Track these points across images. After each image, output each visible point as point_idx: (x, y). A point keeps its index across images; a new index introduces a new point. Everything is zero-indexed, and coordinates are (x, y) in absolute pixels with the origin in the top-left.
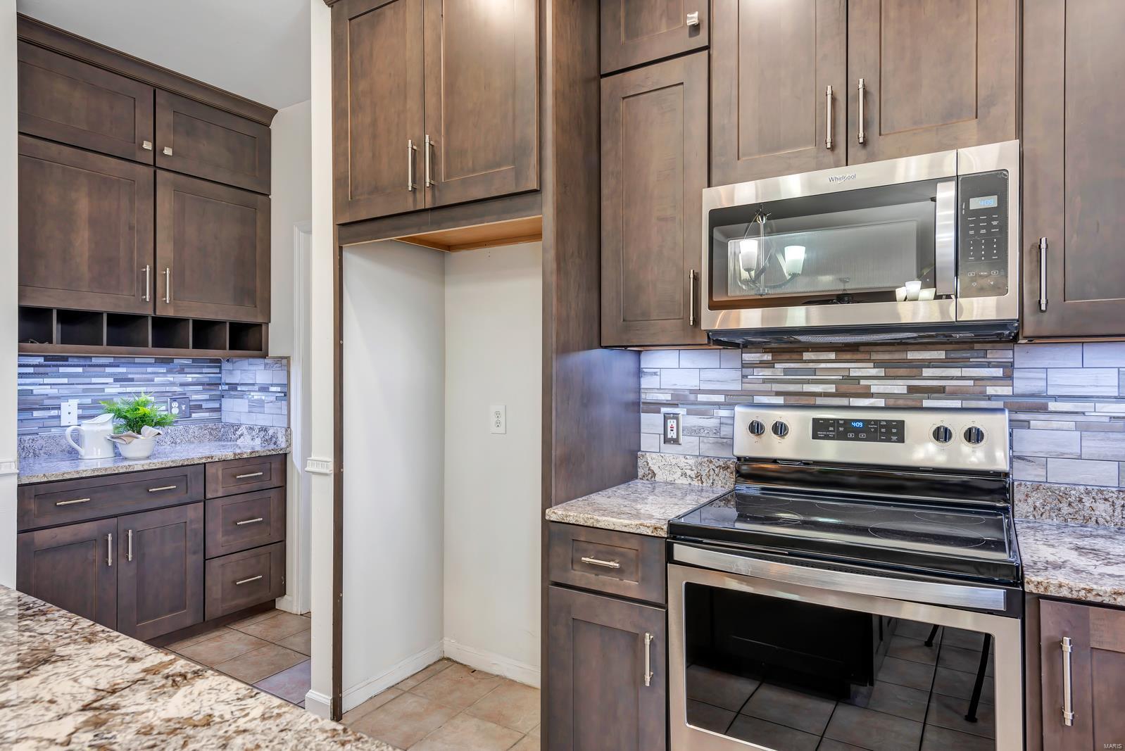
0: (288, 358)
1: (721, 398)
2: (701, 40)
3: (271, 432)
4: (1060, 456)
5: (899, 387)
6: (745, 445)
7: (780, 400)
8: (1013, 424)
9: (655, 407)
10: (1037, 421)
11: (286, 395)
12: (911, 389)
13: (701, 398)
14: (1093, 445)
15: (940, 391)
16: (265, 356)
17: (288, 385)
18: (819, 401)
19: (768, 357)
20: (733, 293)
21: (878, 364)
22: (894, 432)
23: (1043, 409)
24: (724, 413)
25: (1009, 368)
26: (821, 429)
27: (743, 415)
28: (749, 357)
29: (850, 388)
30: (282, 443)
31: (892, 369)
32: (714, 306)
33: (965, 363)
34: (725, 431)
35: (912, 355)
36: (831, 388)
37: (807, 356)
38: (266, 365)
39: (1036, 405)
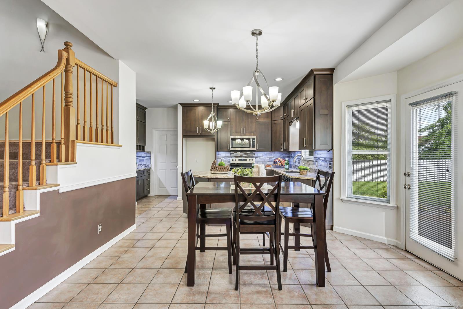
0: (151, 152)
1: (228, 157)
2: (229, 120)
3: (147, 165)
4: (259, 161)
5: (246, 156)
6: (232, 162)
7: (234, 157)
8: (255, 159)
9: (220, 158)
10: (257, 159)
11: (150, 158)
12: (247, 156)
13: (226, 157)
14: (261, 160)
15: (249, 156)
16: (144, 152)
17: (151, 157)
18: (239, 157)
19: (233, 152)
20: (233, 146)
21: (244, 153)
22: (246, 160)
23: (257, 157)
24: (229, 159)
25: (255, 154)
26: (239, 160)
27: (231, 159)
28: (231, 152)
29: (241, 156)
30: (150, 166)
31: (245, 154)
32: (231, 148)
33: (251, 153)
34: (229, 161)
35: (247, 152)
36: (240, 156)
37: (237, 152)
38: (144, 153)
39: (256, 157)
